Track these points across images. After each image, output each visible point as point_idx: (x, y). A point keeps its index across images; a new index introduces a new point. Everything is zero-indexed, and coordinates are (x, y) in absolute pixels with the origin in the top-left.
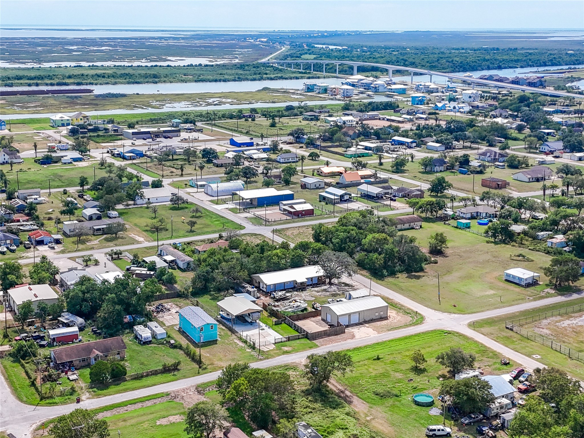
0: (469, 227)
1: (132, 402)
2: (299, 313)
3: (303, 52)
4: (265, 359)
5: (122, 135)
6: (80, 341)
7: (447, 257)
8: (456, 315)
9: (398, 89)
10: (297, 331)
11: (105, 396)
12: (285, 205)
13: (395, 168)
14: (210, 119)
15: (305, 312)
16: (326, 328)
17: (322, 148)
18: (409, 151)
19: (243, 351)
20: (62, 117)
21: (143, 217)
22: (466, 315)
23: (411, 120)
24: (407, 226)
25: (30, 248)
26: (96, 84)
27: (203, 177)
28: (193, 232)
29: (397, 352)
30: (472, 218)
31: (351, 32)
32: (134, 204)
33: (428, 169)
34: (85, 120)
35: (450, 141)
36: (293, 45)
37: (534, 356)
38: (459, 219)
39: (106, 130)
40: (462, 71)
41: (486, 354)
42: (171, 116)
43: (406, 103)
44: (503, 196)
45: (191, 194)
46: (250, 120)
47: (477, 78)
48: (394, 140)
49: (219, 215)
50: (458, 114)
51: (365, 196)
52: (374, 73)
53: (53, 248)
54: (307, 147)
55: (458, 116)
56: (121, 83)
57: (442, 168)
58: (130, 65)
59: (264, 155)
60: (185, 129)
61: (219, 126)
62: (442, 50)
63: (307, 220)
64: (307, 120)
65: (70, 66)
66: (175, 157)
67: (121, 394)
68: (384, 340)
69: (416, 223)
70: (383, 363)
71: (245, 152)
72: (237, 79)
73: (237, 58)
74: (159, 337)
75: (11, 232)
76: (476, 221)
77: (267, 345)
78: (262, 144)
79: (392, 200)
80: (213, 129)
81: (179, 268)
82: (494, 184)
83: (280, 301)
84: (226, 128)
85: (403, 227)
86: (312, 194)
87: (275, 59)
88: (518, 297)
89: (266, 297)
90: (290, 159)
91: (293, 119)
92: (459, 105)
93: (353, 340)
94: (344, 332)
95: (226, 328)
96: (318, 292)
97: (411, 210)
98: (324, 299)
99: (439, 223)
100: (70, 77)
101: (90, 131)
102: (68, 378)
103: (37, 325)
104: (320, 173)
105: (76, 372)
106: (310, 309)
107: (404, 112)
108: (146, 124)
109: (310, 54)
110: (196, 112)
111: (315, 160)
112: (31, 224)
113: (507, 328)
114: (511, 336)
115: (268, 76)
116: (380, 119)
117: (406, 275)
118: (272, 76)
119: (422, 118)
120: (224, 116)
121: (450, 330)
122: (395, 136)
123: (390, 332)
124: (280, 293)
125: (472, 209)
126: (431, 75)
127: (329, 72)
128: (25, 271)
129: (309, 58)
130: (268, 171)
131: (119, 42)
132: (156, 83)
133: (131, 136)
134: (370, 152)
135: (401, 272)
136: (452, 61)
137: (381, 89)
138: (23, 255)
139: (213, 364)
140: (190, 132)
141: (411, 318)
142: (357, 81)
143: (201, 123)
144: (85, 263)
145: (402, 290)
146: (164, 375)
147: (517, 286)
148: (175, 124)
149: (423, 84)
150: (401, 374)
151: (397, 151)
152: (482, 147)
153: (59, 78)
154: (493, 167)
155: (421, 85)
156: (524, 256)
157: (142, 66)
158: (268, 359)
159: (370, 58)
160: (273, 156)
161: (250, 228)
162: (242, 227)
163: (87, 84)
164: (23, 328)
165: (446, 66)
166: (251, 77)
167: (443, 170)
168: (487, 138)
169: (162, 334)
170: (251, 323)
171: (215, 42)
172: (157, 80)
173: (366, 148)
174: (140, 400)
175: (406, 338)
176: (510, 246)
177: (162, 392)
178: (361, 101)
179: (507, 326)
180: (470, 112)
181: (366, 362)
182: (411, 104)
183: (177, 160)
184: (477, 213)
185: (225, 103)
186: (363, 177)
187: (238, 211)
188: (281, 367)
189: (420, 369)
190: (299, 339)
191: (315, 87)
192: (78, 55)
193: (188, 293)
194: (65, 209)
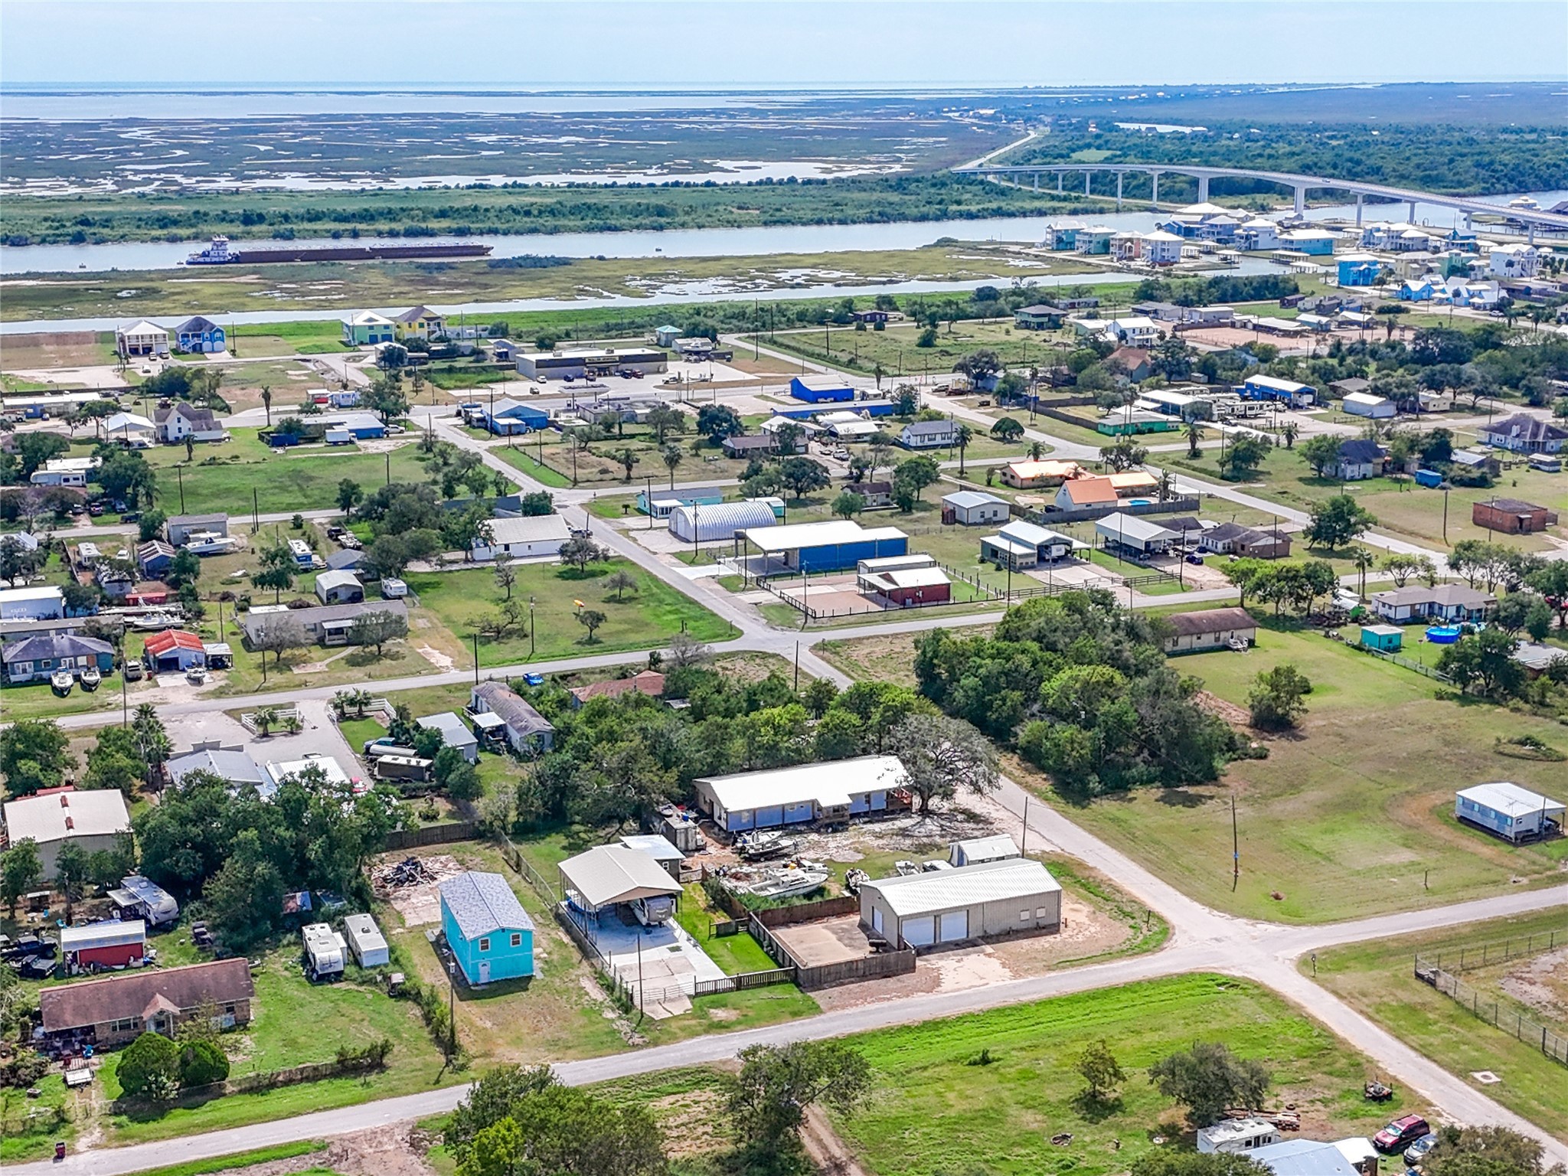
0: (1396, 649)
1: (208, 1166)
2: (797, 902)
3: (1080, 143)
4: (646, 1045)
5: (513, 367)
6: (146, 964)
7: (1303, 738)
8: (1272, 928)
9: (1310, 241)
10: (774, 958)
11: (144, 1141)
12: (871, 570)
13: (1229, 466)
14: (764, 326)
15: (817, 899)
16: (863, 951)
17: (1039, 407)
18: (1289, 417)
19: (594, 1017)
20: (370, 320)
21: (477, 596)
22: (1303, 928)
23: (1321, 330)
24: (1208, 640)
25: (139, 678)
26: (506, 233)
27: (677, 486)
28: (597, 642)
29: (1049, 1041)
30: (1416, 619)
31: (1235, 87)
32: (467, 561)
33: (1327, 470)
34: (432, 328)
35: (1412, 390)
36: (1058, 127)
37: (1478, 1075)
38: (1372, 623)
39: (477, 353)
40: (1515, 192)
41: (1329, 1060)
42: (664, 316)
43: (1322, 280)
44: (1517, 557)
45: (632, 534)
46: (870, 326)
47: (1550, 211)
48: (1250, 386)
49: (683, 595)
50: (1467, 312)
51: (1114, 548)
52: (1260, 198)
53: (198, 681)
54: (1000, 404)
55: (1462, 318)
56: (570, 230)
57: (1368, 468)
58: (610, 181)
59: (870, 427)
60: (686, 351)
61: (781, 345)
62: (1472, 134)
63: (926, 616)
64: (1028, 328)
65: (457, 186)
66: (628, 429)
67: (189, 1139)
68: (1025, 999)
69: (1236, 633)
70: (996, 1077)
71: (820, 418)
72: (876, 217)
73: (898, 160)
74: (366, 962)
75: (98, 633)
76: (1424, 628)
77: (672, 1000)
78: (876, 396)
79: (1192, 560)
80: (761, 350)
81: (511, 750)
82: (1508, 520)
83: (758, 861)
84: (798, 350)
85: (1197, 643)
86: (967, 539)
87: (1000, 163)
88: (1485, 876)
89: (723, 846)
90: (939, 437)
91: (990, 323)
92: (1471, 288)
93: (931, 996)
94: (913, 969)
95: (573, 939)
96: (879, 836)
97: (1236, 592)
98: (888, 861)
99: (1311, 633)
100: (442, 214)
101: (435, 355)
102: (65, 1081)
103: (53, 909)
104: (1008, 478)
105: (94, 1059)
106: (836, 891)
107: (1308, 306)
108: (590, 337)
109: (1098, 148)
110: (731, 306)
111: (1011, 441)
112: (167, 612)
113: (1419, 976)
114: (1424, 1004)
115: (963, 208)
116: (1233, 325)
117: (1160, 792)
118: (974, 208)
119: (1352, 323)
120: (803, 318)
121: (1237, 973)
122: (1257, 372)
123: (1053, 974)
124: (764, 838)
125: (1418, 594)
126: (1413, 203)
127: (1134, 197)
128: (77, 750)
129: (1092, 159)
130: (862, 473)
131: (608, 125)
132: (660, 228)
133: (535, 370)
134: (1172, 418)
135: (1148, 781)
136: (1492, 163)
137: (1263, 241)
138: (111, 699)
139: (492, 1056)
140: (696, 361)
141: (1131, 932)
142: (1199, 219)
143: (737, 335)
144: (261, 730)
145: (1134, 838)
146: (338, 1082)
147: (1491, 839)
148: (663, 338)
149: (1384, 226)
150: (1039, 1117)
151: (1256, 417)
152: (1508, 407)
153: (413, 219)
154: (1525, 467)
155: (1378, 230)
156: (1537, 744)
157: (639, 185)
158: (656, 1045)
159: (1260, 155)
160: (894, 430)
161: (756, 635)
162: (732, 632)
163: (481, 234)
164: (12, 916)
165: (1467, 178)
166: (914, 211)
167: (1370, 474)
168: (1524, 382)
169: (376, 953)
170: (648, 928)
171: (858, 119)
172: (663, 220)
173: (1166, 408)
174: (237, 1160)
175: (1093, 995)
176: (1507, 710)
177: (309, 1137)
178: (1195, 276)
179: (1421, 971)
180: (1501, 307)
181: (945, 1071)
182: (1335, 284)
183: (632, 436)
184: (1431, 605)
185: (820, 282)
186: (1125, 492)
187: (742, 586)
188: (684, 1075)
189: (1103, 1104)
190: (770, 984)
191: (1078, 237)
192: (492, 158)
193: (504, 828)
194: (265, 571)
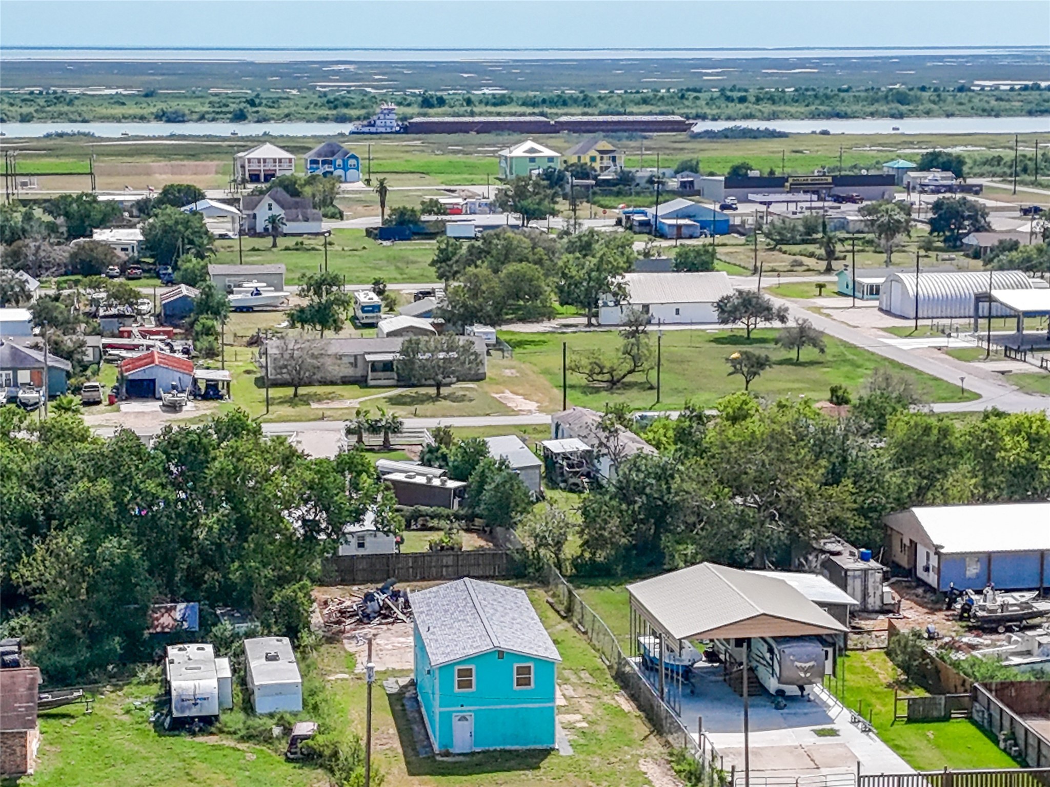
5: (697, 193)
10: (1017, 755)
14: (1024, 170)
20: (532, 150)
25: (96, 403)
32: (589, 325)
34: (606, 162)
53: (175, 408)
60: (921, 185)
74: (262, 706)
89: (933, 611)
95: (640, 707)
124: (1006, 599)
143: (989, 179)
161: (998, 398)
169: (279, 690)
187: (982, 356)
193: (559, 565)
194: (305, 302)
